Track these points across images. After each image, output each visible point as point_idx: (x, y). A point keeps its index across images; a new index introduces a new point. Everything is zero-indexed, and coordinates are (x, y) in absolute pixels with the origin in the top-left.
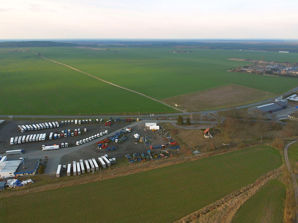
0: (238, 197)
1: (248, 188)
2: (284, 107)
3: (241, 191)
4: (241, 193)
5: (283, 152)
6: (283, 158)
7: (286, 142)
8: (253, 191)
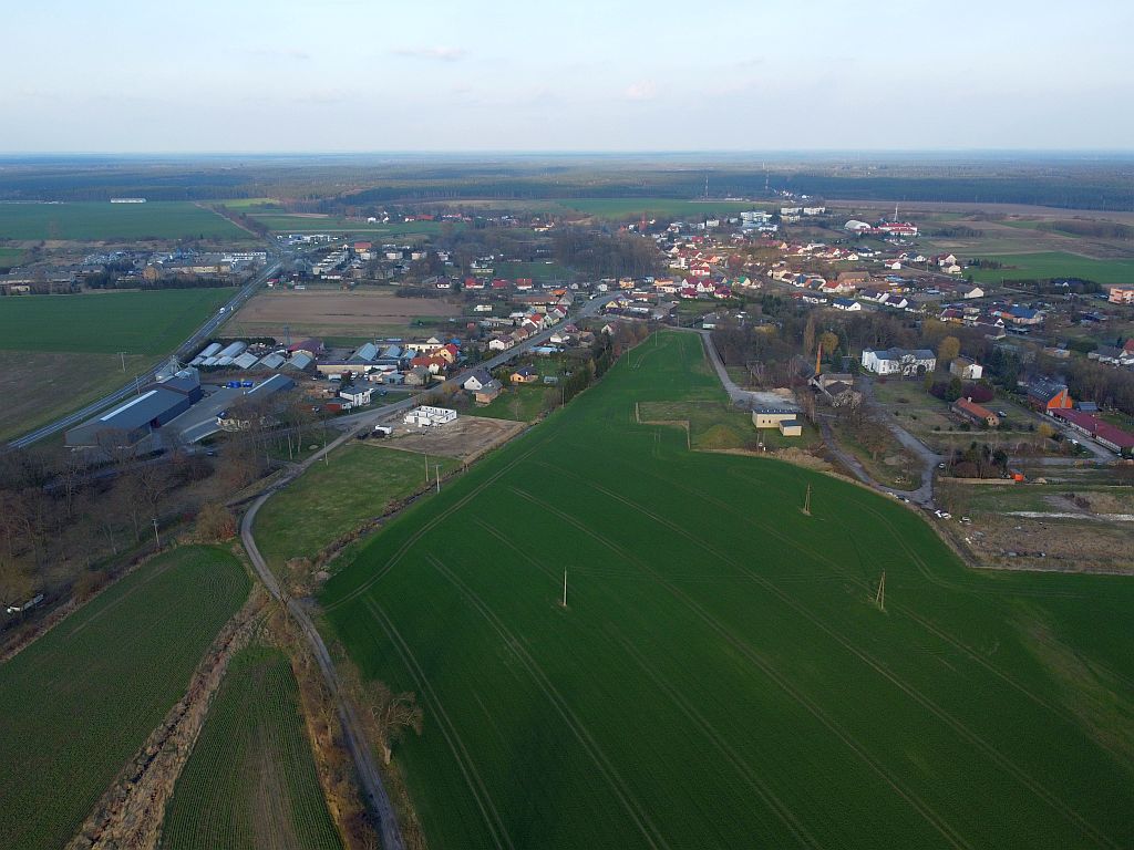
0: (147, 777)
1: (169, 725)
2: (196, 396)
3: (149, 749)
4: (151, 759)
5: (243, 545)
6: (246, 565)
7: (239, 510)
8: (192, 726)
